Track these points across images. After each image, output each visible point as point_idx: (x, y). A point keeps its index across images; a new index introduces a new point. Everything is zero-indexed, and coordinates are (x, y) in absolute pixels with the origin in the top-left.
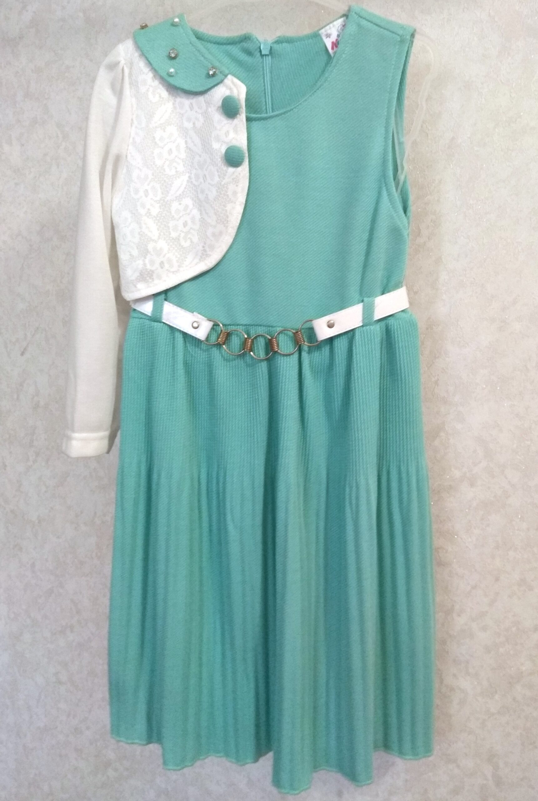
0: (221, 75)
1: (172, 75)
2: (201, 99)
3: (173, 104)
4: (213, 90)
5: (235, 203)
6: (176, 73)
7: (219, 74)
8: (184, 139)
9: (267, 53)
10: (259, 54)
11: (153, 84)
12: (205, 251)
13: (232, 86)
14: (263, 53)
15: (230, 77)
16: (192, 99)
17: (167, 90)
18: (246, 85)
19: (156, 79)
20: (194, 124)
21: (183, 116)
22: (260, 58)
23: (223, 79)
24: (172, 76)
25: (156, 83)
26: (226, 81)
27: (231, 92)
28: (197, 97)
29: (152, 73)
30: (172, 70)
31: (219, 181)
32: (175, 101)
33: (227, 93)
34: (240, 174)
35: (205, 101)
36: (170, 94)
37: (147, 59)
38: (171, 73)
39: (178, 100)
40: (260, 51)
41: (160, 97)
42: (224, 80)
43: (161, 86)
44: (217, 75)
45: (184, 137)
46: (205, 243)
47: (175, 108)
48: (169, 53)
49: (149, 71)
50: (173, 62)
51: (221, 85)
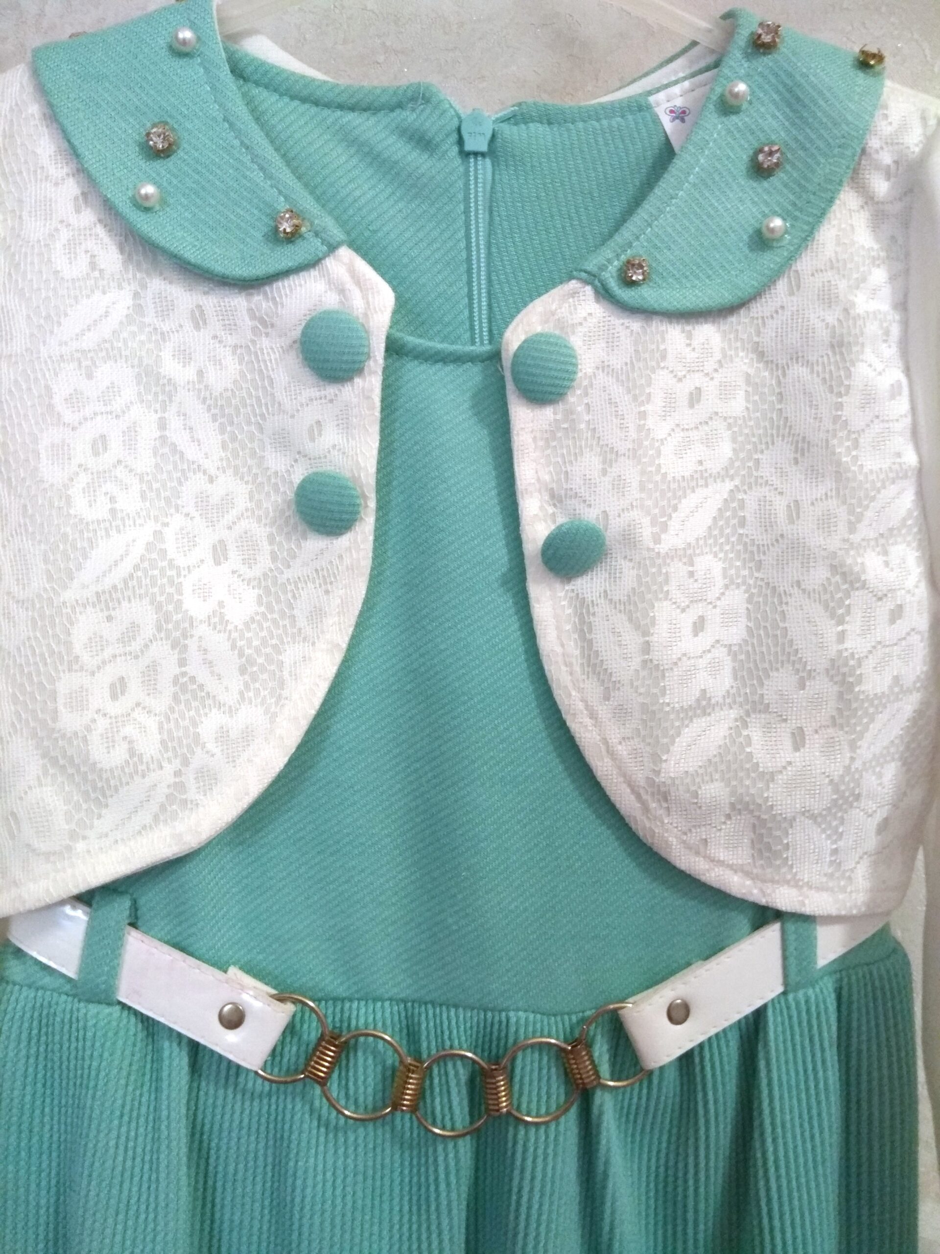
0: (318, 242)
1: (147, 204)
2: (239, 302)
3: (136, 295)
4: (283, 286)
5: (313, 644)
6: (163, 202)
7: (310, 236)
8: (156, 412)
9: (484, 148)
10: (456, 149)
11: (73, 219)
12: (180, 787)
13: (350, 285)
14: (469, 146)
15: (345, 253)
16: (205, 293)
17: (122, 250)
18: (394, 289)
19: (86, 206)
20: (200, 373)
21: (164, 340)
22: (458, 161)
23: (321, 255)
24: (147, 210)
25: (88, 217)
26: (330, 263)
27: (341, 302)
28: (227, 291)
29: (78, 182)
30: (149, 189)
31: (271, 570)
32: (144, 286)
33: (331, 301)
34: (341, 557)
35: (250, 310)
36: (128, 259)
37: (65, 135)
38: (147, 197)
39: (157, 284)
40: (460, 142)
41: (93, 265)
42: (324, 258)
43: (100, 230)
44: (304, 239)
45: (158, 406)
46: (186, 762)
47: (139, 309)
48: (148, 134)
49: (68, 175)
50: (159, 165)
51: (314, 273)
